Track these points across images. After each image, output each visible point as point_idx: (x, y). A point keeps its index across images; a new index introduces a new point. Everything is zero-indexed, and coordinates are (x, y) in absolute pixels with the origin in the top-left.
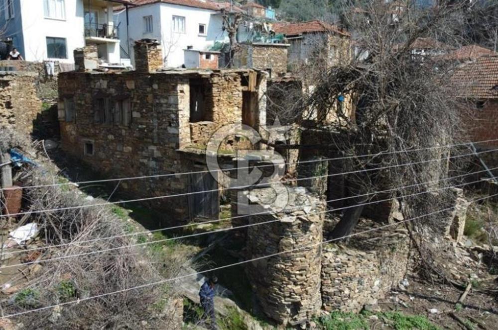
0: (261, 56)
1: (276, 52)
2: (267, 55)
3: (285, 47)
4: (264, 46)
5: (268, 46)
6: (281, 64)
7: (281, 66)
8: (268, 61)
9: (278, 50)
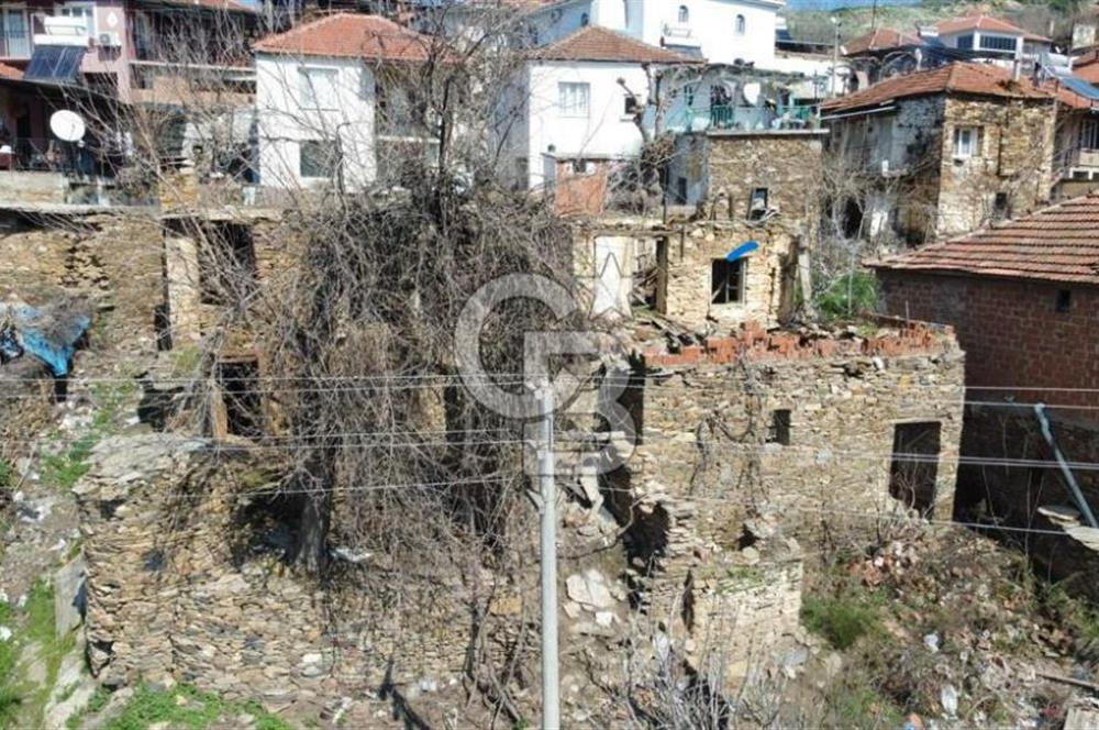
0: (735, 160)
1: (782, 149)
2: (754, 157)
3: (816, 137)
4: (745, 137)
5: (753, 137)
6: (799, 177)
7: (799, 181)
8: (757, 172)
9: (790, 144)
